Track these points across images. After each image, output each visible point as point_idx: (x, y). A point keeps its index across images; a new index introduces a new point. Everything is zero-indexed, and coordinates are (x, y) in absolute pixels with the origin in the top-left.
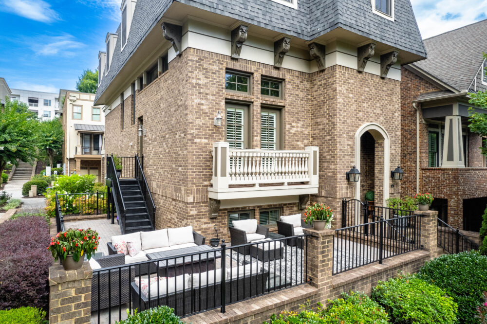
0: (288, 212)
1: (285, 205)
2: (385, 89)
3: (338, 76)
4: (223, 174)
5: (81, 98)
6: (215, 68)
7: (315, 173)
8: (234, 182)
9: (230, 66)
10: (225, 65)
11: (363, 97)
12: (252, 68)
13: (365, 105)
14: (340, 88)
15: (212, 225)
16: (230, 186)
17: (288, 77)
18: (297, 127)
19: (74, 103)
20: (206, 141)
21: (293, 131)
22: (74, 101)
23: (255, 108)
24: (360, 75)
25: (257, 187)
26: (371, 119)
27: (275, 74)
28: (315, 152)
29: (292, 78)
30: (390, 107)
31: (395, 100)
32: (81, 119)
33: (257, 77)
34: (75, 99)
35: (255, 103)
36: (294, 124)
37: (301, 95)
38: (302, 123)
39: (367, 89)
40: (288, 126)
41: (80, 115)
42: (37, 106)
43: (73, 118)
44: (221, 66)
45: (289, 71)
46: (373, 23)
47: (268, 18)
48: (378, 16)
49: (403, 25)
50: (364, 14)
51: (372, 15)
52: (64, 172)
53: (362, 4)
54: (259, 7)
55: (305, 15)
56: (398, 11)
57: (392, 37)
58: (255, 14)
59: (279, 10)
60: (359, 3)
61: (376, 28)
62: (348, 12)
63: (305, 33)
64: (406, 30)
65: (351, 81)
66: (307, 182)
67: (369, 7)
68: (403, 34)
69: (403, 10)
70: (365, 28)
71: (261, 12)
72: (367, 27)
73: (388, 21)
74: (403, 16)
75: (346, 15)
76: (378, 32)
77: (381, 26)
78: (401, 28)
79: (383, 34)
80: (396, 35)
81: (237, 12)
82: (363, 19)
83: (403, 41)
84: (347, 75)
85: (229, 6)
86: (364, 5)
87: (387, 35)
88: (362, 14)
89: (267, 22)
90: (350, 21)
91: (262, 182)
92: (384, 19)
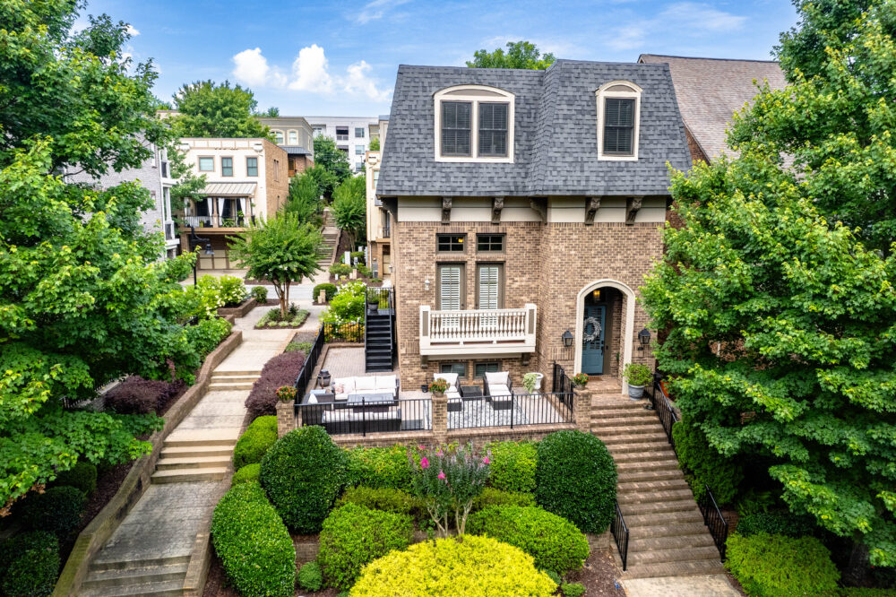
0: (507, 366)
1: (504, 359)
2: (633, 236)
3: (553, 234)
4: (425, 334)
6: (425, 235)
7: (531, 331)
8: (434, 340)
9: (440, 232)
10: (435, 231)
11: (593, 252)
12: (466, 229)
13: (596, 260)
14: (556, 247)
15: (424, 374)
16: (432, 344)
17: (510, 230)
18: (521, 281)
20: (417, 302)
21: (515, 286)
23: (468, 267)
25: (462, 345)
26: (605, 275)
27: (493, 230)
28: (531, 311)
29: (515, 230)
30: (642, 257)
31: (651, 246)
33: (472, 236)
35: (469, 263)
36: (516, 279)
37: (528, 247)
38: (527, 276)
39: (600, 242)
40: (508, 282)
42: (347, 139)
44: (431, 233)
45: (512, 223)
46: (595, 174)
47: (473, 184)
48: (607, 162)
49: (656, 160)
50: (582, 167)
51: (596, 164)
52: (366, 258)
53: (581, 155)
54: (463, 175)
55: (524, 166)
56: (651, 142)
57: (628, 183)
58: (459, 184)
59: (489, 170)
60: (576, 155)
61: (599, 179)
62: (555, 173)
63: (520, 189)
64: (660, 165)
65: (574, 237)
66: (523, 341)
67: (593, 155)
68: (652, 173)
69: (664, 137)
70: (580, 185)
71: (465, 180)
72: (583, 183)
73: (627, 162)
74: (659, 146)
75: (550, 178)
76: (603, 183)
77: (609, 174)
78: (650, 165)
79: (611, 184)
80: (637, 178)
81: (437, 188)
82: (579, 174)
83: (649, 183)
84: (567, 232)
85: (430, 184)
86: (583, 155)
87: (620, 183)
88: (578, 168)
89: (471, 189)
90: (554, 183)
91: (468, 339)
92: (619, 162)
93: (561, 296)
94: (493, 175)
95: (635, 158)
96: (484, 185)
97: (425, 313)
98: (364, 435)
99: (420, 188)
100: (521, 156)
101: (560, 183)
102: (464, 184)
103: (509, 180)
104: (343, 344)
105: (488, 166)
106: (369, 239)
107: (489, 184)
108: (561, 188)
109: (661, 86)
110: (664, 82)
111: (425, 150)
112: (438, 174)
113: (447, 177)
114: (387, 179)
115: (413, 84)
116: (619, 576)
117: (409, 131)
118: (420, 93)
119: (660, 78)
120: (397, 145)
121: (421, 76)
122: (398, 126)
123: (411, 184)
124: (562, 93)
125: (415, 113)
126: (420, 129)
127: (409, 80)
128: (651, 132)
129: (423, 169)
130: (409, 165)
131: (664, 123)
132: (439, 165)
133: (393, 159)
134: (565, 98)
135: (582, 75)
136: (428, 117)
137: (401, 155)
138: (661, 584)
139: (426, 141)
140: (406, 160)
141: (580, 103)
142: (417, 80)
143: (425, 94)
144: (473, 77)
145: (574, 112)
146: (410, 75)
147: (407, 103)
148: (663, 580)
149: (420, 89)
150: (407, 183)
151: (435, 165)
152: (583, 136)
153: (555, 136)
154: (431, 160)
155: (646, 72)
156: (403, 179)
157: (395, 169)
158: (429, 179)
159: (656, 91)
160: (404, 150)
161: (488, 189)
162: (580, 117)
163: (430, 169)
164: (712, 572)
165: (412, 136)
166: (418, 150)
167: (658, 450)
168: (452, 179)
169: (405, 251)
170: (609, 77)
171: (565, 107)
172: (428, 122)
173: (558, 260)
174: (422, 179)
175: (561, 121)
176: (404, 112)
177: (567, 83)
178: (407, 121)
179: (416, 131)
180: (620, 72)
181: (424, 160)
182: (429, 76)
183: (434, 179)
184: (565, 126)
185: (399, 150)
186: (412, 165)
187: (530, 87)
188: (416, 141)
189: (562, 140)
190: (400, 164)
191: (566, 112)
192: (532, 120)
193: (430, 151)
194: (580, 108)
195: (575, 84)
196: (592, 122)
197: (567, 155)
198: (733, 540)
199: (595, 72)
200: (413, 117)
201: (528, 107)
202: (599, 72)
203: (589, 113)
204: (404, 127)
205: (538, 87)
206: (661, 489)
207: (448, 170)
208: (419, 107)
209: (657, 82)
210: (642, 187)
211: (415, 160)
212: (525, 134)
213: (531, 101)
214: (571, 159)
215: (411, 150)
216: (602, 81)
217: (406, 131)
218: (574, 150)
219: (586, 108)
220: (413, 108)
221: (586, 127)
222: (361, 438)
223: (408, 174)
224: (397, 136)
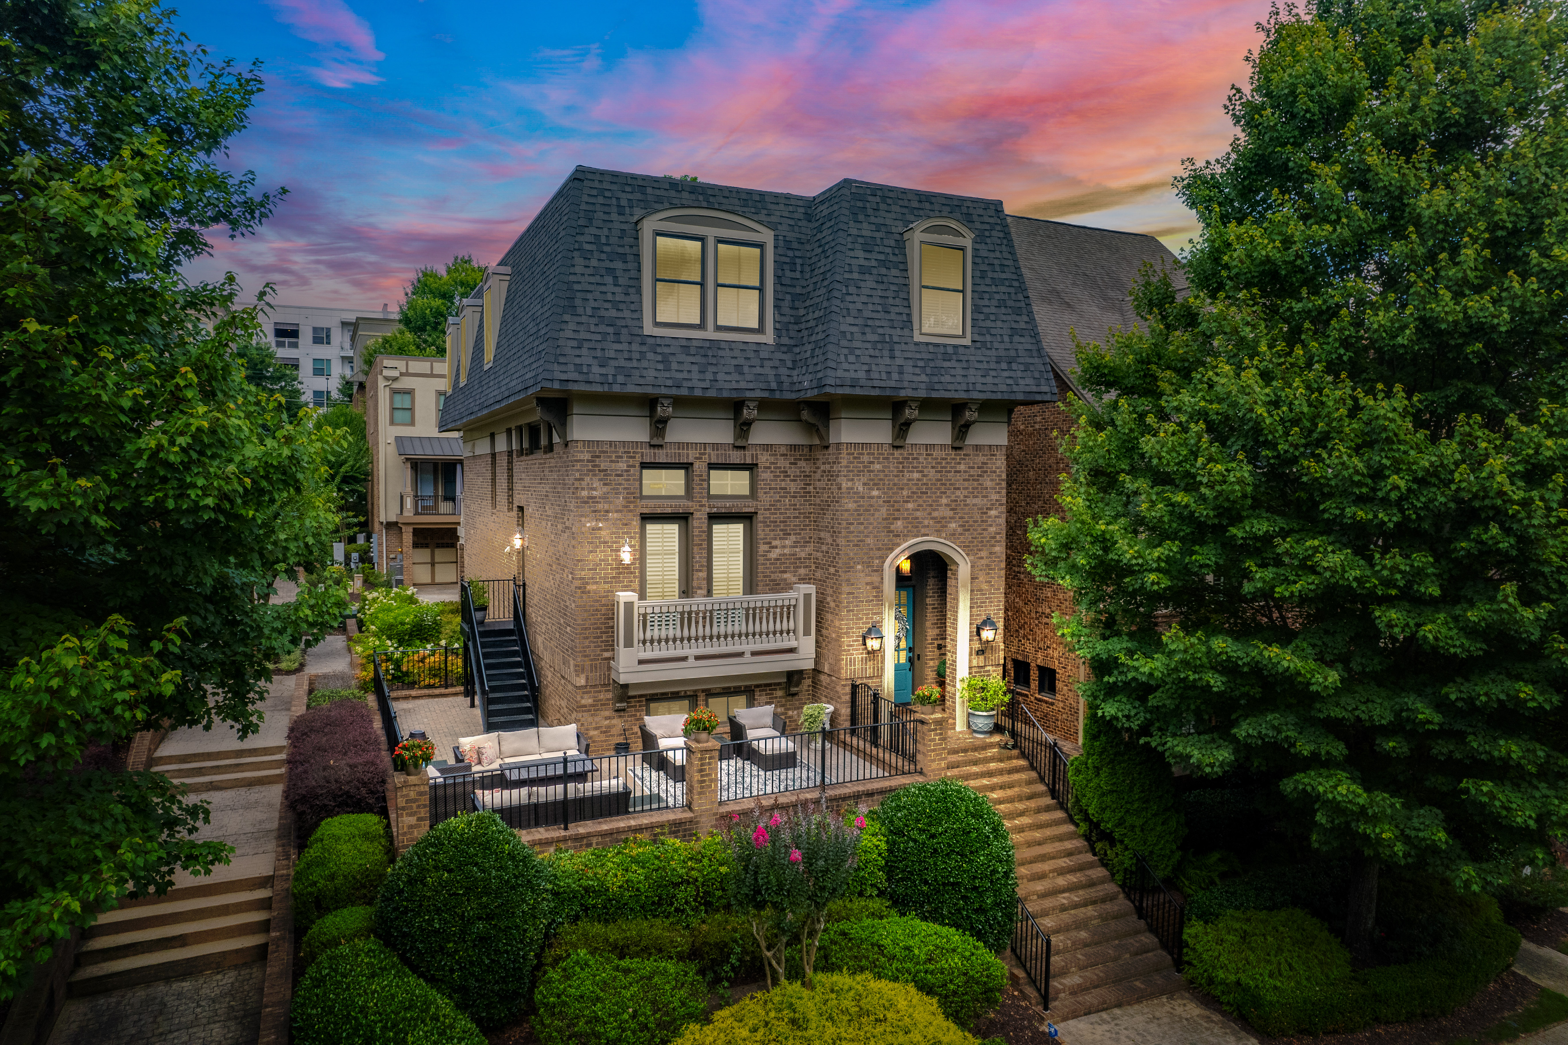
0: (764, 698)
1: (757, 686)
2: (962, 467)
3: (844, 462)
4: (629, 643)
5: (411, 371)
6: (622, 466)
7: (807, 633)
8: (644, 655)
9: (647, 459)
10: (638, 459)
11: (905, 493)
12: (690, 455)
13: (910, 506)
14: (850, 484)
15: (618, 723)
16: (641, 662)
17: (764, 459)
18: (784, 547)
19: (396, 385)
20: (607, 586)
21: (773, 555)
22: (395, 379)
23: (696, 523)
24: (897, 453)
25: (691, 661)
26: (923, 531)
27: (735, 457)
28: (807, 597)
29: (772, 459)
30: (975, 501)
31: (989, 484)
32: (412, 423)
33: (700, 468)
34: (396, 373)
35: (697, 515)
36: (774, 543)
37: (793, 487)
38: (793, 538)
39: (916, 475)
40: (763, 548)
41: (408, 413)
42: (295, 345)
43: (392, 423)
44: (631, 461)
45: (767, 447)
46: (911, 363)
47: (709, 376)
48: (927, 344)
49: (996, 345)
50: (892, 350)
51: (912, 347)
52: (374, 555)
53: (888, 331)
54: (693, 359)
55: (790, 348)
56: (987, 318)
57: (959, 379)
58: (685, 375)
59: (737, 353)
60: (880, 331)
61: (918, 371)
62: (852, 358)
63: (786, 386)
64: (1002, 353)
65: (877, 467)
66: (792, 650)
67: (906, 332)
68: (993, 365)
69: (1003, 310)
70: (890, 379)
71: (695, 368)
72: (895, 376)
73: (955, 347)
74: (999, 324)
75: (846, 366)
76: (923, 378)
77: (932, 364)
78: (988, 353)
79: (935, 379)
80: (972, 372)
81: (650, 380)
82: (888, 361)
83: (989, 380)
84: (866, 458)
85: (637, 373)
86: (892, 331)
87: (947, 378)
88: (886, 353)
89: (706, 384)
90: (852, 375)
91: (701, 651)
92: (945, 346)
93: (859, 567)
94: (741, 361)
95: (967, 341)
96: (728, 378)
97: (629, 606)
98: (566, 828)
99: (620, 379)
100: (784, 332)
101: (861, 375)
102: (695, 375)
103: (767, 370)
104: (414, 693)
105: (733, 346)
106: (383, 519)
107: (735, 376)
108: (863, 382)
109: (994, 233)
110: (998, 228)
111: (627, 314)
112: (650, 356)
113: (665, 361)
114: (562, 360)
115: (601, 200)
116: (1042, 1020)
117: (597, 279)
118: (614, 216)
119: (991, 220)
120: (578, 302)
121: (614, 187)
122: (578, 269)
123: (603, 371)
124: (854, 232)
125: (607, 249)
126: (616, 278)
127: (594, 192)
128: (986, 302)
129: (624, 346)
130: (599, 337)
131: (1003, 289)
132: (651, 341)
133: (572, 326)
134: (860, 240)
135: (882, 206)
136: (630, 258)
137: (584, 319)
138: (1104, 1022)
139: (628, 299)
140: (593, 328)
141: (881, 249)
142: (607, 194)
143: (622, 218)
144: (701, 198)
145: (874, 263)
146: (596, 184)
147: (592, 230)
148: (1104, 1015)
149: (614, 209)
150: (596, 369)
151: (644, 340)
152: (891, 301)
153: (849, 298)
154: (636, 331)
155: (971, 211)
156: (590, 361)
157: (575, 344)
158: (635, 364)
159: (988, 241)
160: (589, 312)
161: (734, 385)
162: (883, 271)
163: (635, 347)
164: (1170, 992)
165: (603, 289)
166: (613, 313)
167: (1038, 811)
168: (674, 366)
169: (585, 493)
170: (921, 213)
171: (861, 254)
172: (630, 266)
173: (851, 506)
174: (623, 363)
175: (855, 276)
176: (588, 247)
177: (861, 217)
178: (594, 263)
179: (609, 280)
180: (937, 207)
181: (624, 331)
182: (628, 189)
183: (644, 364)
184: (862, 284)
185: (580, 311)
186: (604, 340)
187: (792, 222)
188: (609, 297)
189: (859, 306)
190: (583, 335)
191: (862, 262)
192: (798, 275)
193: (635, 316)
194: (882, 257)
195: (873, 219)
196: (901, 281)
197: (867, 330)
199: (901, 203)
200: (603, 256)
201: (790, 253)
202: (906, 203)
203: (896, 265)
204: (590, 271)
205: (804, 223)
206: (1061, 872)
207: (666, 350)
208: (613, 240)
209: (987, 227)
210: (979, 387)
211: (610, 330)
212: (788, 297)
213: (795, 245)
214: (875, 338)
215: (603, 313)
216: (912, 218)
217: (592, 279)
218: (878, 323)
219: (892, 258)
220: (603, 240)
221: (893, 288)
222: (563, 833)
223: (599, 354)
224: (576, 287)
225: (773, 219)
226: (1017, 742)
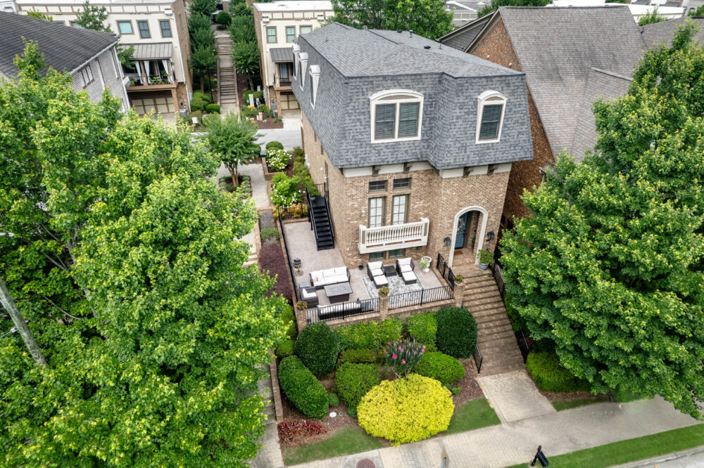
2: (490, 180)
3: (443, 185)
4: (363, 242)
5: (274, 17)
6: (363, 184)
7: (425, 235)
8: (368, 245)
9: (372, 181)
10: (368, 181)
11: (466, 192)
12: (387, 178)
13: (468, 196)
15: (360, 260)
16: (368, 247)
17: (415, 176)
18: (420, 204)
19: (268, 25)
20: (357, 222)
21: (416, 207)
22: (267, 22)
23: (388, 199)
24: (465, 179)
25: (384, 246)
26: (472, 205)
27: (404, 176)
28: (426, 224)
29: (417, 175)
30: (494, 192)
31: (501, 186)
32: (276, 42)
33: (391, 182)
34: (268, 20)
35: (389, 196)
36: (416, 203)
37: (424, 184)
39: (471, 186)
40: (412, 205)
41: (274, 38)
43: (268, 42)
44: (366, 182)
46: (473, 153)
47: (395, 156)
48: (481, 144)
49: (510, 140)
50: (466, 149)
51: (475, 147)
52: (265, 97)
53: (465, 141)
54: (389, 150)
55: (427, 140)
56: (509, 128)
57: (492, 156)
58: (386, 157)
59: (406, 145)
60: (462, 142)
61: (475, 156)
62: (449, 155)
63: (424, 156)
64: (512, 143)
65: (456, 185)
66: (420, 240)
67: (473, 141)
68: (507, 149)
69: (517, 125)
70: (463, 160)
71: (390, 154)
72: (466, 159)
73: (492, 144)
74: (514, 131)
75: (446, 158)
76: (477, 158)
77: (482, 152)
78: (507, 144)
79: (482, 158)
80: (498, 153)
81: (373, 161)
82: (463, 154)
83: (505, 155)
84: (452, 183)
85: (368, 159)
86: (467, 142)
87: (488, 157)
88: (463, 151)
89: (394, 159)
90: (449, 161)
91: (388, 242)
92: (488, 144)
93: (445, 218)
94: (407, 148)
95: (498, 141)
96: (402, 155)
97: (364, 232)
98: (344, 320)
99: (362, 162)
100: (425, 134)
101: (452, 161)
102: (390, 157)
103: (417, 151)
105: (405, 143)
106: (267, 85)
107: (405, 155)
109: (519, 90)
110: (521, 87)
111: (365, 136)
112: (373, 151)
113: (379, 153)
114: (341, 158)
115: (355, 90)
116: (476, 376)
117: (354, 124)
118: (361, 97)
119: (519, 84)
120: (347, 134)
121: (361, 84)
122: (347, 121)
123: (356, 160)
124: (456, 101)
125: (358, 111)
126: (361, 122)
127: (353, 88)
128: (510, 122)
129: (364, 149)
130: (354, 147)
131: (518, 115)
132: (373, 146)
133: (345, 144)
134: (459, 105)
135: (470, 87)
136: (366, 113)
137: (349, 141)
138: (495, 378)
139: (365, 130)
140: (352, 144)
141: (467, 107)
142: (358, 87)
143: (363, 97)
144: (395, 82)
145: (463, 114)
146: (354, 84)
147: (352, 104)
148: (496, 376)
149: (361, 94)
150: (353, 159)
151: (371, 145)
152: (468, 129)
153: (451, 130)
154: (368, 142)
155: (510, 81)
156: (351, 157)
157: (346, 151)
158: (367, 155)
159: (516, 94)
160: (351, 138)
161: (404, 158)
162: (467, 116)
163: (368, 149)
164: (519, 369)
165: (356, 128)
166: (360, 137)
167: (495, 302)
168: (382, 154)
169: (349, 194)
170: (487, 87)
171: (458, 110)
172: (367, 116)
173: (445, 198)
174: (363, 156)
175: (455, 120)
176: (350, 111)
177: (460, 94)
178: (353, 118)
179: (358, 123)
180: (494, 83)
181: (364, 143)
182: (366, 83)
183: (371, 155)
184: (457, 124)
185: (347, 137)
186: (357, 148)
187: (432, 86)
188: (358, 130)
189: (454, 133)
190: (349, 147)
191: (458, 114)
193: (368, 136)
194: (467, 110)
195: (465, 94)
196: (473, 119)
197: (457, 142)
198: (530, 356)
199: (479, 84)
200: (356, 114)
202: (481, 84)
203: (472, 113)
204: (352, 121)
205: (438, 85)
206: (496, 326)
207: (380, 148)
208: (360, 107)
209: (516, 88)
210: (500, 159)
211: (359, 144)
212: (428, 119)
214: (460, 145)
215: (356, 137)
216: (482, 90)
217: (352, 125)
218: (461, 139)
219: (471, 110)
220: (356, 107)
221: (470, 123)
223: (354, 153)
224: (347, 128)
225: (425, 86)
226: (494, 274)
